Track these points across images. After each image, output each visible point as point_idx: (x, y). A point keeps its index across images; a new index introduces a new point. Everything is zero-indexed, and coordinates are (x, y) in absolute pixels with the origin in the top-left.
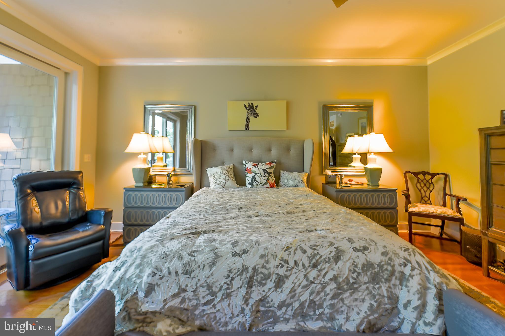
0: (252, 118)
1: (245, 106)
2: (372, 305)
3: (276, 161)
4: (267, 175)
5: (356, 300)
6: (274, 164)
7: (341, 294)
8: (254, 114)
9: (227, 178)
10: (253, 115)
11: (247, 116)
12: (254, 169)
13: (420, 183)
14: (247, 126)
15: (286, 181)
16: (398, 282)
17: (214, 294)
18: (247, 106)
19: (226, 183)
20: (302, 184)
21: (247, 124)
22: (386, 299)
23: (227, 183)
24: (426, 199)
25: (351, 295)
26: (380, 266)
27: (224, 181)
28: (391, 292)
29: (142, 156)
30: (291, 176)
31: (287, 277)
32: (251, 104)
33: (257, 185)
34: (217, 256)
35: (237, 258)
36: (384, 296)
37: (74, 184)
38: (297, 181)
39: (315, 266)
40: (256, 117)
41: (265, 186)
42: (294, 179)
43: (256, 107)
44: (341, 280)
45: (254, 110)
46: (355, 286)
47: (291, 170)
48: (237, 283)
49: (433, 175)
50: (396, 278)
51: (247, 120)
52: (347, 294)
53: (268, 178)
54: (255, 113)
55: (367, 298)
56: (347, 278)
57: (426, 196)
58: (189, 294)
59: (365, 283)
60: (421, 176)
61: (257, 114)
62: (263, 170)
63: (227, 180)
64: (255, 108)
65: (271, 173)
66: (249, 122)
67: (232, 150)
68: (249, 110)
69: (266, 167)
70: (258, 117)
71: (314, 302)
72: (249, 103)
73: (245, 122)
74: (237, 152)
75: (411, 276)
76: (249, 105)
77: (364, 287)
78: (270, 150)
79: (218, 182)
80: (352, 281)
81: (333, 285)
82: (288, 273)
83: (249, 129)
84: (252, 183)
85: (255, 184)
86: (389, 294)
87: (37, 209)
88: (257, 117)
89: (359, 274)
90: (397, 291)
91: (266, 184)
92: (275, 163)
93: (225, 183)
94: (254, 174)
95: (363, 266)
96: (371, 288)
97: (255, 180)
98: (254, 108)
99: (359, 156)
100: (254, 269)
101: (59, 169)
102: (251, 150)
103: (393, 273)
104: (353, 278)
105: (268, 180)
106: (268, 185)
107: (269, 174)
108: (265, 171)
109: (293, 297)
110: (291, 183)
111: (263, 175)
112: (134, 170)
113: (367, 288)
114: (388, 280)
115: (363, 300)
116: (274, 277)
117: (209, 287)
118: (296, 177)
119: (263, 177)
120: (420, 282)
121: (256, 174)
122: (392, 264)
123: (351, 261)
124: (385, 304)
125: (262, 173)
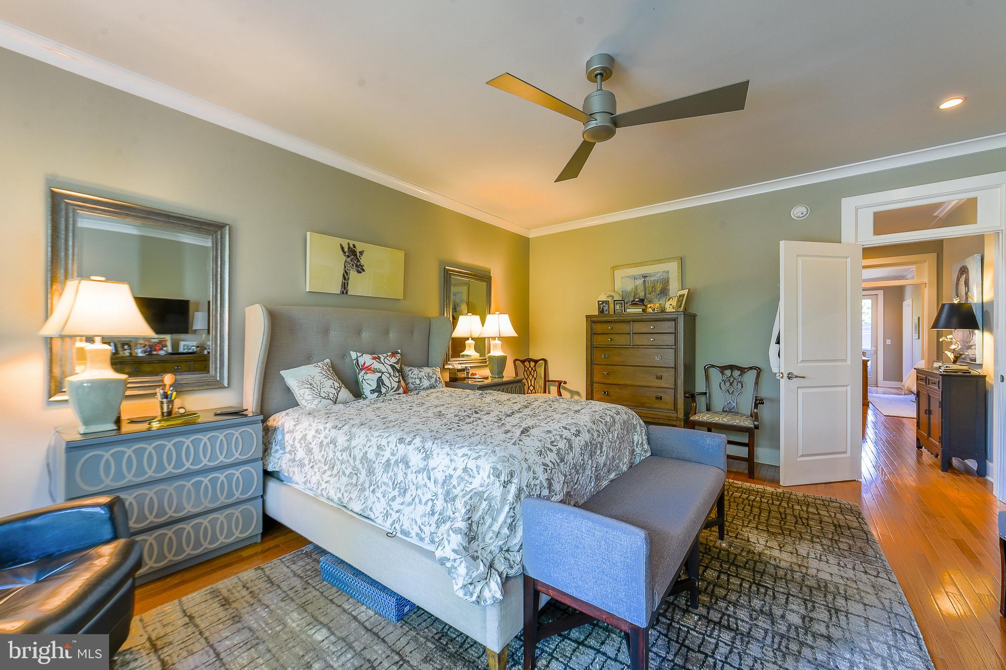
0: (353, 273)
1: (343, 249)
3: (399, 351)
4: (397, 374)
6: (399, 356)
8: (357, 266)
9: (337, 385)
10: (354, 267)
11: (345, 267)
12: (376, 365)
13: (526, 371)
14: (345, 286)
15: (418, 382)
18: (346, 250)
19: (338, 395)
21: (344, 283)
23: (340, 394)
24: (531, 388)
27: (333, 391)
30: (423, 374)
32: (352, 246)
33: (387, 392)
38: (433, 380)
40: (359, 272)
41: (397, 392)
42: (429, 377)
43: (361, 253)
45: (358, 259)
49: (536, 362)
51: (344, 276)
53: (399, 377)
54: (358, 263)
57: (531, 385)
60: (527, 363)
61: (362, 266)
62: (390, 365)
63: (339, 389)
64: (358, 254)
66: (348, 279)
67: (326, 332)
68: (348, 257)
69: (391, 360)
72: (349, 244)
74: (335, 336)
76: (349, 248)
78: (387, 332)
79: (323, 395)
83: (347, 293)
84: (378, 390)
85: (383, 390)
88: (361, 272)
91: (398, 388)
92: (399, 353)
93: (336, 394)
97: (383, 383)
98: (356, 255)
99: (473, 342)
106: (401, 391)
108: (392, 367)
110: (426, 383)
111: (392, 374)
118: (430, 374)
119: (394, 378)
121: (383, 373)
125: (390, 370)
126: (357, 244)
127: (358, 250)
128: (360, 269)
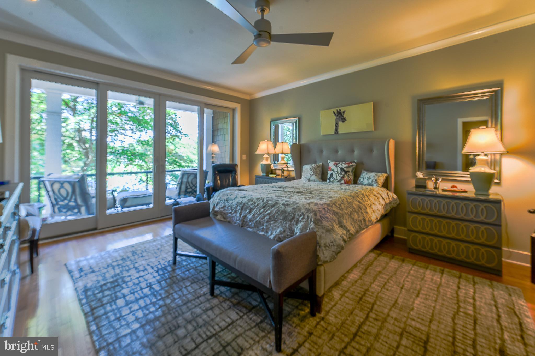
0: (340, 123)
1: (334, 113)
2: (281, 230)
3: (356, 161)
4: (343, 173)
5: (276, 226)
6: (353, 164)
7: (270, 221)
8: (342, 119)
9: (313, 173)
11: (336, 121)
12: (334, 167)
14: (336, 130)
15: (362, 180)
16: (295, 223)
17: (232, 210)
18: (336, 113)
20: (375, 184)
21: (336, 128)
22: (288, 230)
23: (312, 177)
25: (274, 223)
26: (289, 214)
27: (310, 176)
28: (291, 227)
29: (266, 156)
30: (367, 176)
31: (254, 209)
32: (339, 110)
34: (237, 197)
35: (241, 199)
36: (287, 228)
37: (233, 171)
39: (264, 207)
40: (343, 122)
41: (340, 182)
43: (344, 112)
44: (271, 215)
45: (342, 115)
46: (276, 220)
47: (370, 170)
48: (238, 208)
50: (295, 221)
51: (336, 125)
52: (272, 222)
53: (344, 175)
55: (280, 226)
56: (274, 215)
58: (226, 208)
59: (280, 220)
61: (345, 118)
63: (312, 175)
64: (342, 113)
65: (348, 172)
66: (338, 126)
67: (321, 152)
68: (337, 116)
69: (344, 165)
70: (346, 122)
71: (261, 222)
72: (337, 110)
73: (334, 127)
74: (325, 153)
75: (301, 221)
76: (338, 112)
77: (280, 221)
78: (353, 151)
80: (275, 217)
81: (268, 217)
82: (254, 208)
83: (338, 133)
84: (330, 179)
85: (332, 180)
86: (290, 228)
87: (219, 182)
89: (279, 215)
90: (293, 227)
91: (341, 180)
92: (355, 162)
94: (332, 172)
95: (282, 211)
96: (282, 222)
97: (332, 176)
100: (244, 203)
101: (231, 163)
102: (337, 151)
103: (293, 218)
104: (276, 216)
105: (343, 177)
106: (343, 182)
107: (346, 172)
108: (342, 169)
109: (254, 218)
110: (366, 182)
112: (262, 165)
113: (281, 222)
114: (291, 221)
115: (278, 227)
116: (250, 208)
117: (231, 207)
119: (339, 175)
120: (304, 225)
121: (334, 171)
122: (295, 214)
123: (278, 208)
124: (288, 232)
125: (339, 171)
126: (341, 108)
127: (342, 111)
128: (344, 120)
